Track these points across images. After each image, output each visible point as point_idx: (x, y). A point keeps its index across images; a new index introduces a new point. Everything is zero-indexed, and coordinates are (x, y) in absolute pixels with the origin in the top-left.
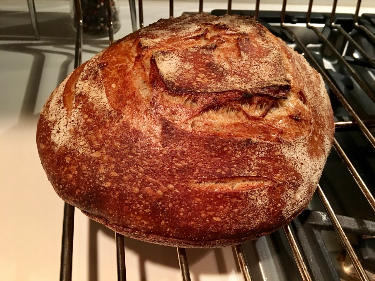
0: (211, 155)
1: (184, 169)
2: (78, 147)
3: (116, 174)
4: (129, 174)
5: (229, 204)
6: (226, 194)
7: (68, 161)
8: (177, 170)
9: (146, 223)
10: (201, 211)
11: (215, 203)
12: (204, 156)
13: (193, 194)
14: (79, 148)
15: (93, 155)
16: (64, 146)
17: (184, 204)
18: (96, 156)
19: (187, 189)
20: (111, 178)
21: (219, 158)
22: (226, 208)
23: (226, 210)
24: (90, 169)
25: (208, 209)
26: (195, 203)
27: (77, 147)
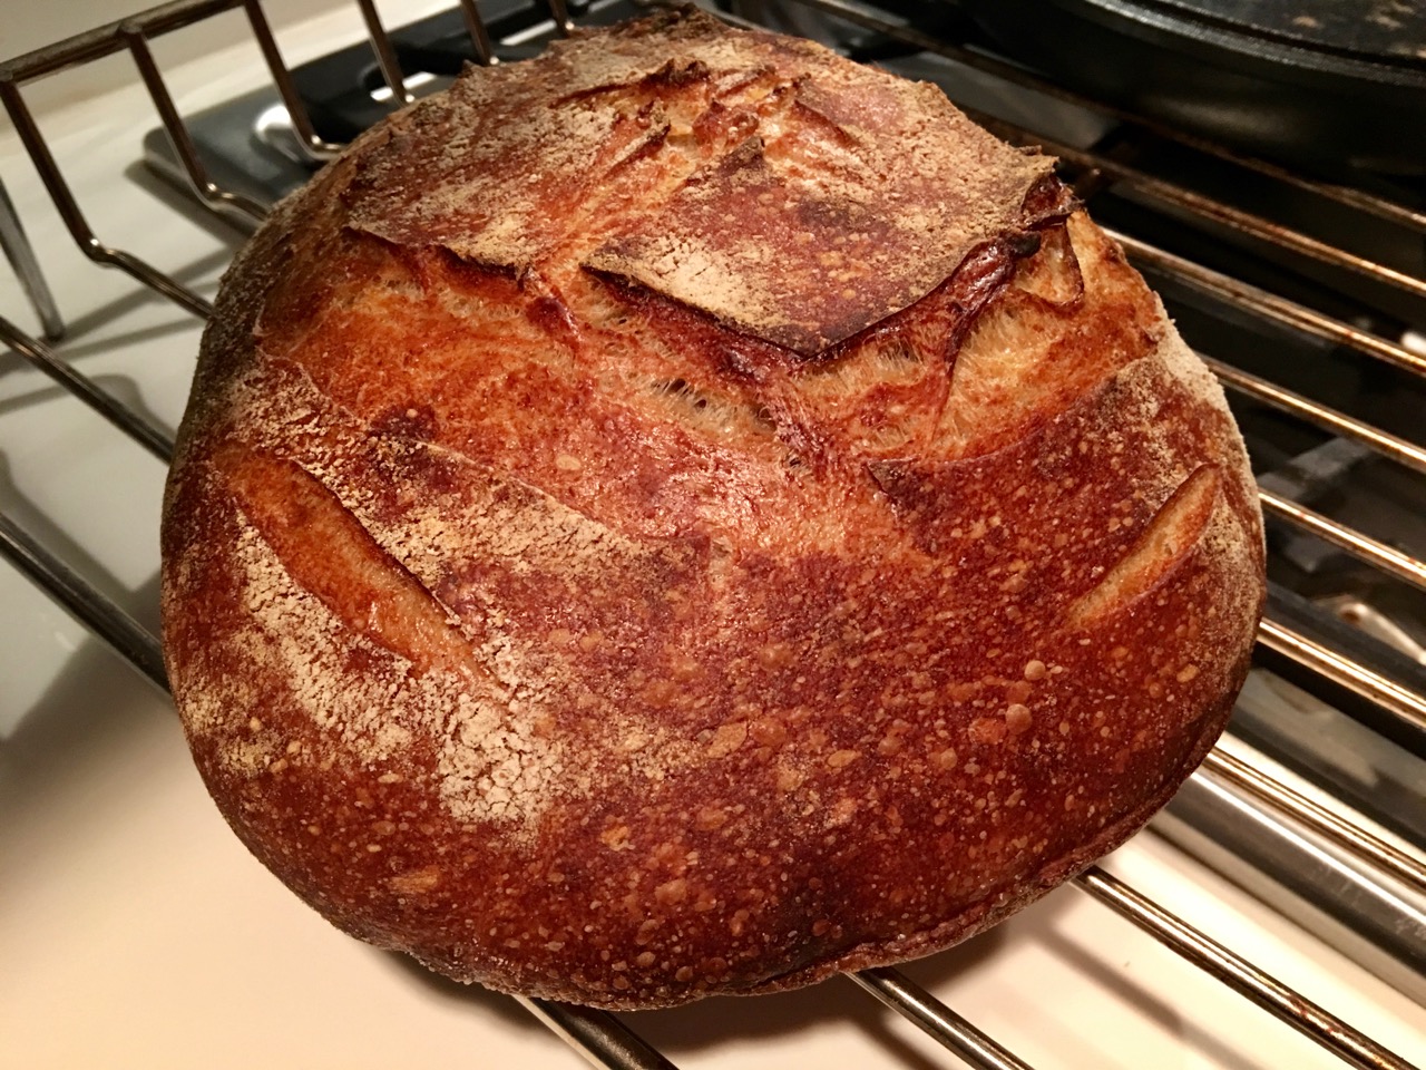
0: (1066, 490)
1: (1032, 584)
2: (629, 763)
3: (850, 755)
4: (889, 724)
5: (1190, 606)
6: (1170, 584)
7: (625, 844)
8: (1016, 603)
9: (1020, 843)
10: (1142, 682)
11: (1162, 628)
12: (1053, 508)
13: (1099, 647)
14: (635, 765)
15: (718, 749)
16: (557, 801)
17: (1096, 696)
18: (734, 745)
19: (1074, 643)
20: (839, 783)
21: (1089, 487)
22: (1190, 623)
23: (1194, 628)
24: (740, 808)
25: (1154, 661)
26: (1119, 671)
27: (625, 768)
